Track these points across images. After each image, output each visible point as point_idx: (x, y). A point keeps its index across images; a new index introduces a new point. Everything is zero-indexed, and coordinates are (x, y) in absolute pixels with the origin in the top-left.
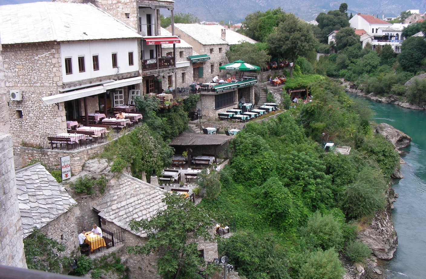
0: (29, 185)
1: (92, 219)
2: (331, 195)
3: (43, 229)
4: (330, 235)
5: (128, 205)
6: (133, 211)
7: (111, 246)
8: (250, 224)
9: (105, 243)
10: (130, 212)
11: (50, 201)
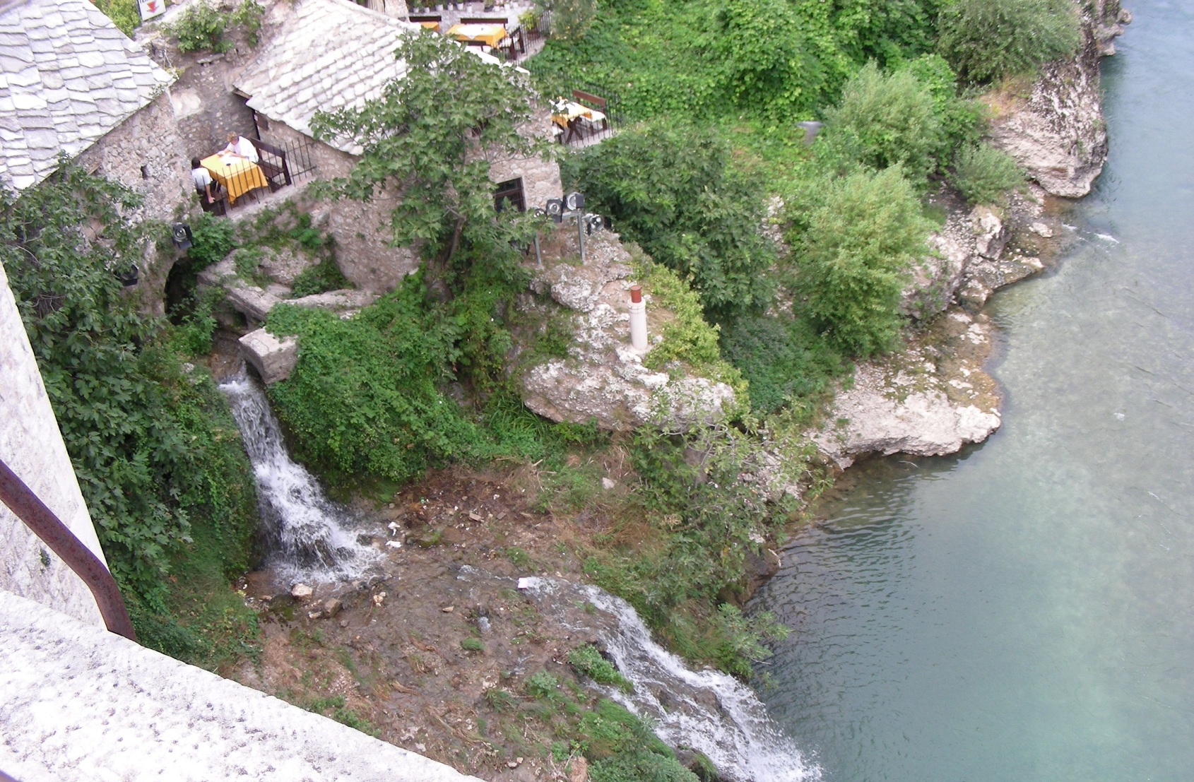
0: (39, 43)
1: (236, 117)
2: (918, 18)
3: (87, 156)
4: (903, 130)
5: (318, 72)
6: (331, 88)
7: (282, 186)
8: (681, 105)
9: (263, 178)
10: (324, 91)
11: (99, 82)
